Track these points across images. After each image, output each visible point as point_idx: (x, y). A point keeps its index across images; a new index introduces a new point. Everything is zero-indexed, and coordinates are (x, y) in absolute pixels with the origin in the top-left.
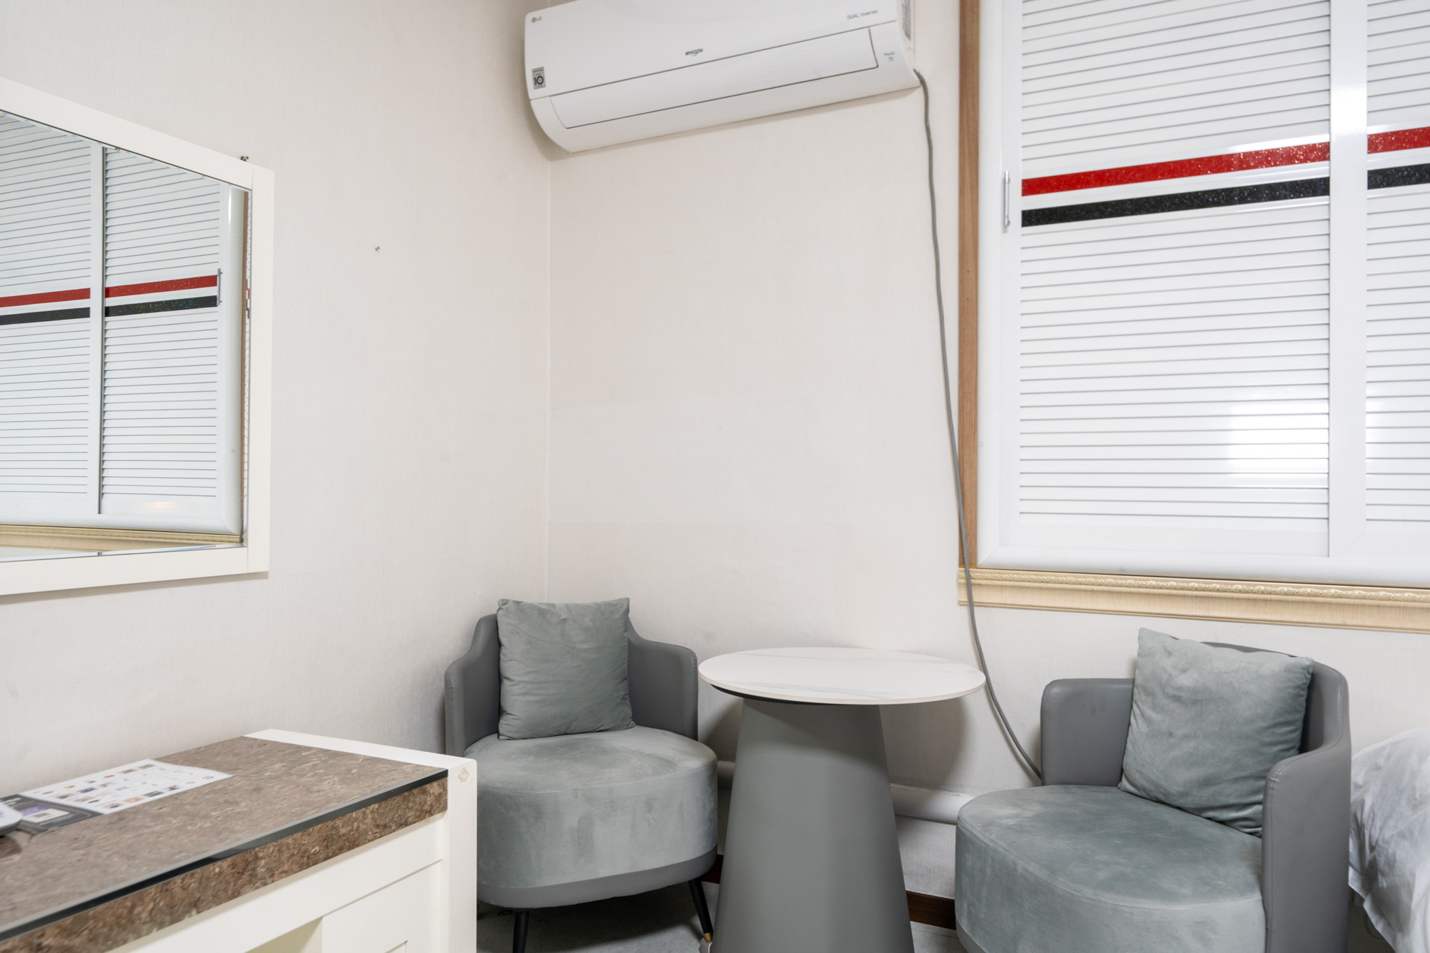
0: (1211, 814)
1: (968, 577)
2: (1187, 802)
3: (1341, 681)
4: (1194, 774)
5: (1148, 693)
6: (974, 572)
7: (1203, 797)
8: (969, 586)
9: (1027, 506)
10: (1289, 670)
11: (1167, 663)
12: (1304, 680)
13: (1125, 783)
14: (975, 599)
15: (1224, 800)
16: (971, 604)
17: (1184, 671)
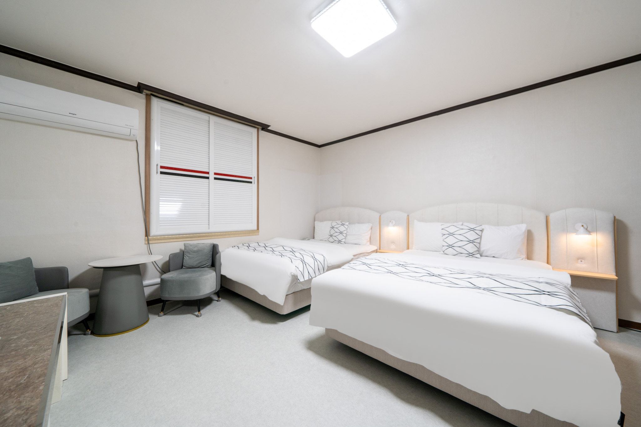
0: (201, 267)
1: (148, 239)
2: (197, 266)
3: (217, 245)
4: (198, 262)
5: (188, 252)
6: (150, 238)
7: (199, 265)
8: (148, 240)
9: (161, 225)
10: (211, 245)
11: (191, 247)
12: (213, 246)
13: (184, 267)
14: (150, 243)
15: (203, 264)
16: (149, 243)
17: (194, 248)
